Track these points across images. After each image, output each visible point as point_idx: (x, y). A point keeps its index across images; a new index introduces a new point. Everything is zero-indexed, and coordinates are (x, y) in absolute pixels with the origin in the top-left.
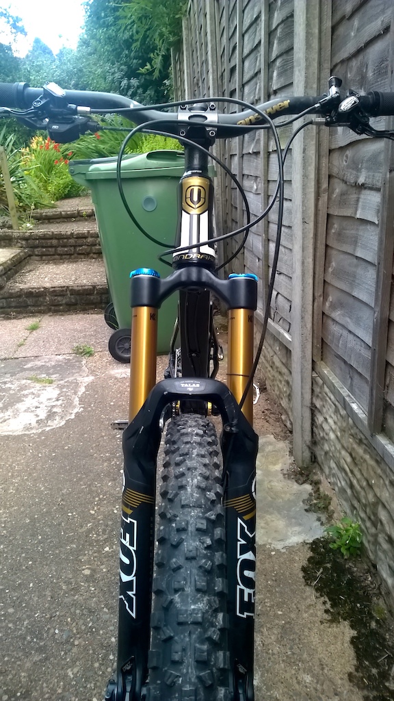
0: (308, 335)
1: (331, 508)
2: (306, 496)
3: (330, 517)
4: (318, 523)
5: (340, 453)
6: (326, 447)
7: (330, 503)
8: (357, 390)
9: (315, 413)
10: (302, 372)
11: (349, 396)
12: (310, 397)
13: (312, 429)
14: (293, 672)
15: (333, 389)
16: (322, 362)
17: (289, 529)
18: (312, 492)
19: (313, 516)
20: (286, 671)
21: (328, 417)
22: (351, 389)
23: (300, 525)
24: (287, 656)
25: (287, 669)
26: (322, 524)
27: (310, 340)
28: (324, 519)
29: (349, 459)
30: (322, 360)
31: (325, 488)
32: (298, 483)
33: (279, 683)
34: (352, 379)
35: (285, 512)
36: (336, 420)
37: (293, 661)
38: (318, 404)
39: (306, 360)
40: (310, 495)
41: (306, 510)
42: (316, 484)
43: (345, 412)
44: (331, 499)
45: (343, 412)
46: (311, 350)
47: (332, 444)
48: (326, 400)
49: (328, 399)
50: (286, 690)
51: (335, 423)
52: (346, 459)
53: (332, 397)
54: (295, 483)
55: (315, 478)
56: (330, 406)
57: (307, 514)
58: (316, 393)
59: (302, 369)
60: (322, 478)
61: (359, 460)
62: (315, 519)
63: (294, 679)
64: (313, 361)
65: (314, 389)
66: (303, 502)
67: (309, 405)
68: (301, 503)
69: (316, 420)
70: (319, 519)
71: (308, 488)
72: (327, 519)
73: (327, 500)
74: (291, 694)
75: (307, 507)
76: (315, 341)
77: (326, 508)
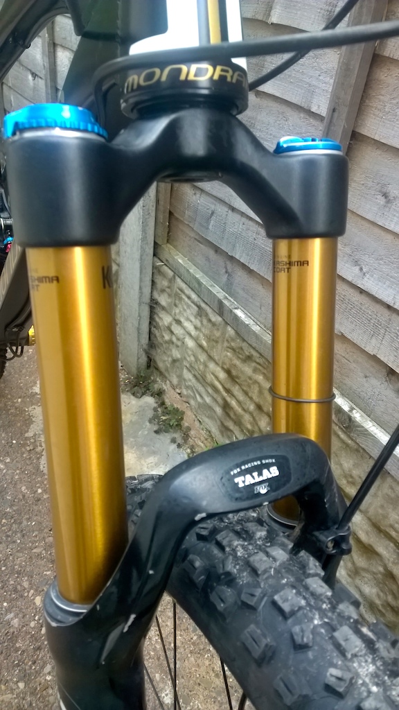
0: (151, 207)
1: (185, 424)
2: (150, 414)
3: (186, 437)
4: (174, 446)
5: (206, 366)
6: (176, 354)
7: (182, 419)
8: (241, 292)
9: (156, 311)
10: (141, 259)
11: (226, 298)
12: (150, 291)
13: (150, 329)
14: (207, 663)
15: (197, 287)
16: (168, 245)
17: (143, 462)
18: (156, 405)
19: (166, 438)
20: (198, 665)
21: (182, 320)
22: (228, 288)
23: (154, 453)
24: (194, 644)
25: (199, 661)
26: (179, 446)
27: (153, 214)
28: (179, 440)
29: (222, 375)
30: (168, 242)
31: (171, 398)
32: (137, 397)
33: (196, 687)
34: (229, 275)
35: (132, 439)
36: (199, 324)
37: (202, 647)
38: (163, 300)
39: (147, 243)
40: (155, 410)
41: (156, 432)
42: (159, 394)
43: (220, 319)
44: (183, 413)
45: (216, 318)
46: (153, 229)
47: (190, 353)
48: (181, 299)
49: (184, 297)
50: (206, 692)
51: (196, 328)
52: (217, 374)
53: (194, 296)
54: (132, 397)
55: (156, 387)
56: (189, 306)
57: (158, 436)
58: (159, 286)
59: (141, 256)
60: (165, 387)
61: (246, 381)
62: (169, 441)
63: (211, 672)
64: (155, 244)
65: (156, 280)
66: (150, 421)
67: (148, 301)
68: (148, 424)
69: (157, 319)
70: (173, 441)
71: (149, 401)
72: (183, 438)
73: (178, 415)
74: (214, 695)
75: (156, 428)
76: (161, 217)
77: (179, 426)
